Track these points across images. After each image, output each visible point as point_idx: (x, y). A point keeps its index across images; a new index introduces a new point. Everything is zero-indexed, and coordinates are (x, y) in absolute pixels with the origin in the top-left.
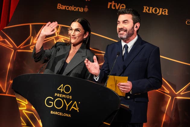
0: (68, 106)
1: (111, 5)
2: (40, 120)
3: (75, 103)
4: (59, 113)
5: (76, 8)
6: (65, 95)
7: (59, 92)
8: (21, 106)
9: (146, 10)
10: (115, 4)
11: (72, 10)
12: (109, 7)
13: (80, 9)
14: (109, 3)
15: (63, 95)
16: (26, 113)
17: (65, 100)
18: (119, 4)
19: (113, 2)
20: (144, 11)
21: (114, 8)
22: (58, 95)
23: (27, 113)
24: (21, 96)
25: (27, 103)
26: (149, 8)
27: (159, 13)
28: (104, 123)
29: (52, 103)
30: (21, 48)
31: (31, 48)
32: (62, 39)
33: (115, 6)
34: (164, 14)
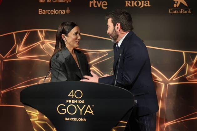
0: (82, 111)
1: (92, 4)
2: (55, 128)
3: (89, 107)
4: (73, 119)
5: (58, 11)
6: (77, 101)
7: (70, 98)
8: (32, 117)
9: (127, 4)
10: (97, 2)
11: (53, 14)
12: (90, 6)
13: (62, 12)
14: (90, 2)
15: (75, 101)
16: (38, 123)
17: (77, 105)
18: (101, 2)
20: (127, 6)
21: (96, 6)
22: (70, 101)
23: (40, 124)
24: (30, 107)
25: (38, 114)
26: (131, 2)
27: (141, 5)
28: (121, 122)
29: (64, 110)
30: (7, 57)
31: (17, 56)
32: (48, 43)
33: (96, 4)
34: (146, 6)
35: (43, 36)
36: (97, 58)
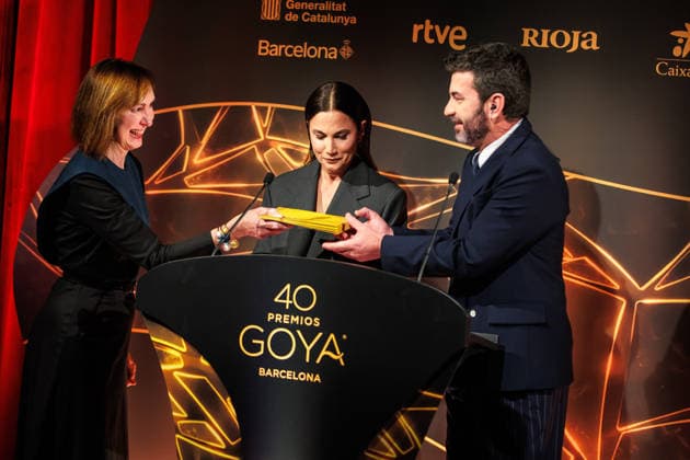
0: (311, 350)
1: (421, 33)
2: (228, 399)
3: (332, 341)
4: (283, 374)
5: (315, 49)
6: (297, 318)
7: (281, 309)
8: (167, 359)
9: (529, 38)
10: (434, 30)
11: (302, 57)
12: (415, 39)
13: (329, 52)
14: (415, 26)
15: (293, 317)
16: (182, 378)
17: (299, 332)
18: (448, 28)
19: (428, 22)
20: (526, 44)
21: (432, 41)
22: (278, 318)
23: (187, 381)
24: (164, 329)
25: (184, 349)
26: (540, 34)
27: (570, 46)
28: (425, 393)
29: (260, 345)
30: (157, 183)
31: (186, 182)
32: (280, 147)
33: (433, 34)
34: (587, 48)
35: (265, 125)
36: (424, 204)
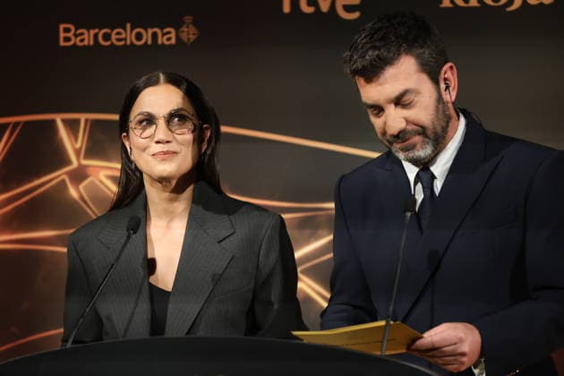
32: (102, 175)
35: (78, 145)
